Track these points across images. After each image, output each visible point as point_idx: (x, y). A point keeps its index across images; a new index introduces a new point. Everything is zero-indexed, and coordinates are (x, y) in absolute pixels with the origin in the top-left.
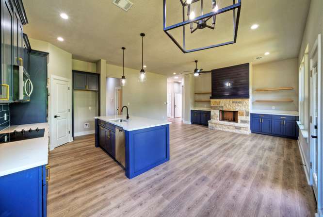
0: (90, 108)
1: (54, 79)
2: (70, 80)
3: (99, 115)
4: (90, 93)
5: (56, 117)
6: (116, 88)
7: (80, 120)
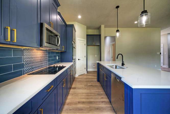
0: (96, 56)
1: (78, 40)
2: (86, 40)
3: (100, 61)
4: (96, 47)
5: (79, 60)
6: (111, 43)
7: (90, 63)
